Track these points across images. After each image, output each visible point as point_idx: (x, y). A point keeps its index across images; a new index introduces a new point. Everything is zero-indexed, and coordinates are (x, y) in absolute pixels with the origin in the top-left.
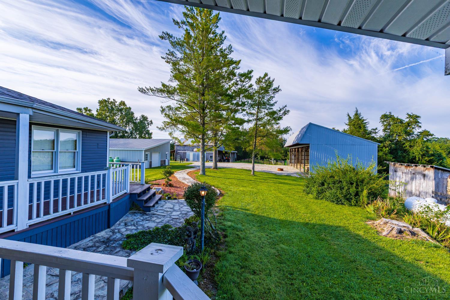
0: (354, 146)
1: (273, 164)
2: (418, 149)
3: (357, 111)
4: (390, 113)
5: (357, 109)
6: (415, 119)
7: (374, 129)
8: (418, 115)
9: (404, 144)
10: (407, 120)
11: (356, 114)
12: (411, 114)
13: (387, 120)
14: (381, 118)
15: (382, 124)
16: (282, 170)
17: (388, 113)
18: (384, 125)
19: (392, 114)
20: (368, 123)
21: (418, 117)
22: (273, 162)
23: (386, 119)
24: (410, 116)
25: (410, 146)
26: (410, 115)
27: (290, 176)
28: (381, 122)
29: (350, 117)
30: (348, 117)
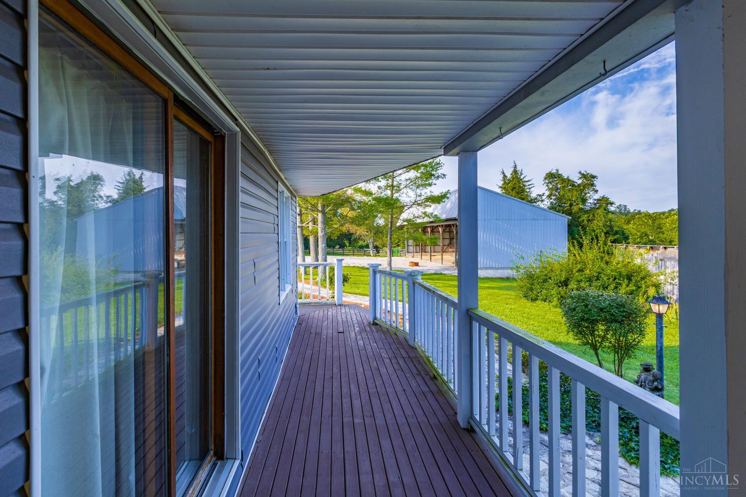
0: (537, 221)
1: (372, 255)
2: (601, 224)
3: (515, 167)
4: (557, 170)
5: (515, 163)
6: (589, 180)
7: (540, 196)
8: (594, 174)
9: (579, 217)
10: (580, 182)
11: (515, 172)
12: (585, 174)
13: (553, 181)
14: (545, 178)
15: (547, 188)
16: (417, 264)
17: (554, 171)
18: (549, 189)
19: (560, 173)
20: (532, 186)
21: (594, 177)
22: (371, 252)
23: (551, 180)
24: (584, 176)
25: (589, 221)
26: (583, 174)
27: (441, 274)
28: (545, 185)
29: (505, 176)
30: (502, 176)
